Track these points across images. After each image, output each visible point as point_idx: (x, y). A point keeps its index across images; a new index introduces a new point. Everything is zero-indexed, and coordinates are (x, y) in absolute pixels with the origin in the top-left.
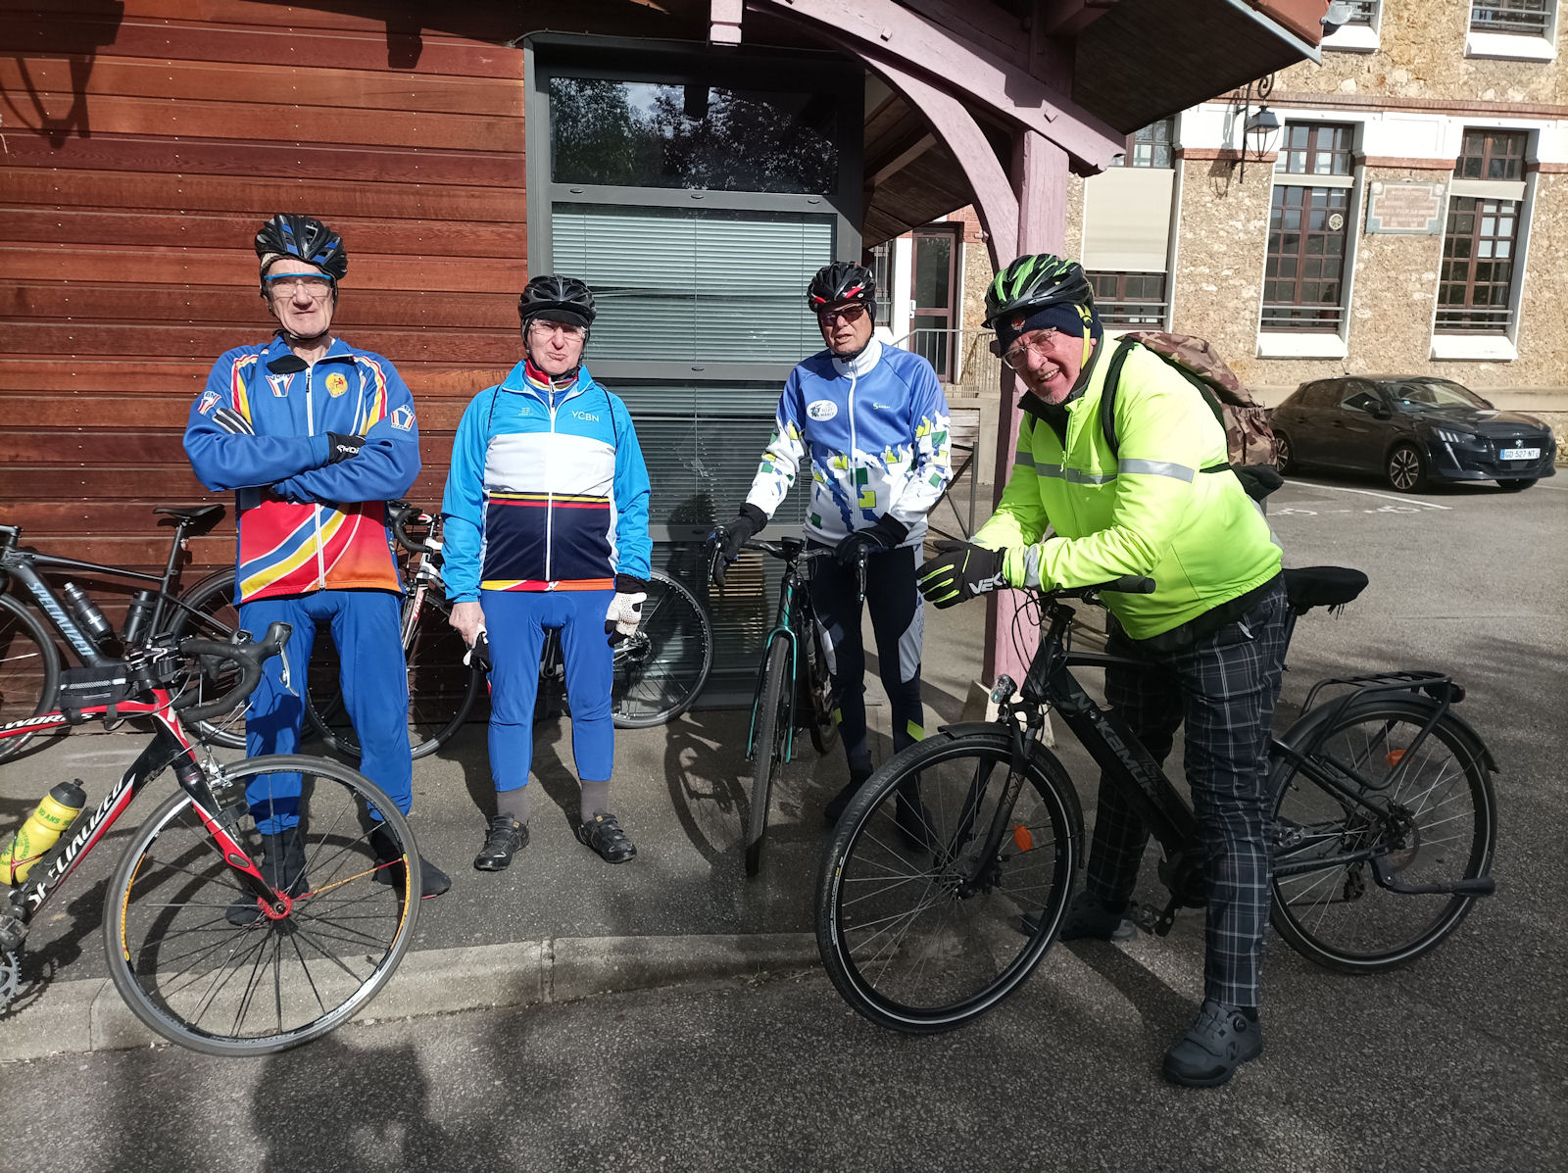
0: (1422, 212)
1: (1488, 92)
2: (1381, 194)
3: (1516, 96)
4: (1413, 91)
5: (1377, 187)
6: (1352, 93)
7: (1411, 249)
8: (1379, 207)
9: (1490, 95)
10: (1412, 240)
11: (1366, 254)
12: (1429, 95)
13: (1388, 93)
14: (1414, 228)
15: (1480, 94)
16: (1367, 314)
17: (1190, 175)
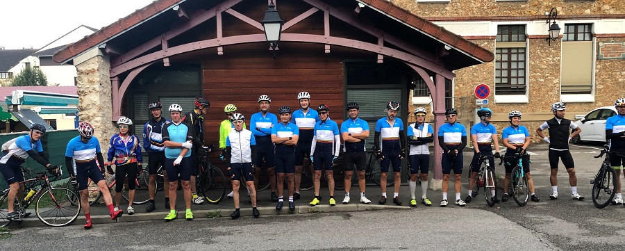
0: (619, 51)
2: (603, 46)
4: (612, 12)
5: (601, 44)
6: (589, 14)
7: (616, 64)
8: (602, 51)
10: (617, 61)
11: (599, 66)
12: (618, 13)
13: (602, 13)
14: (616, 57)
16: (602, 87)
17: (532, 44)
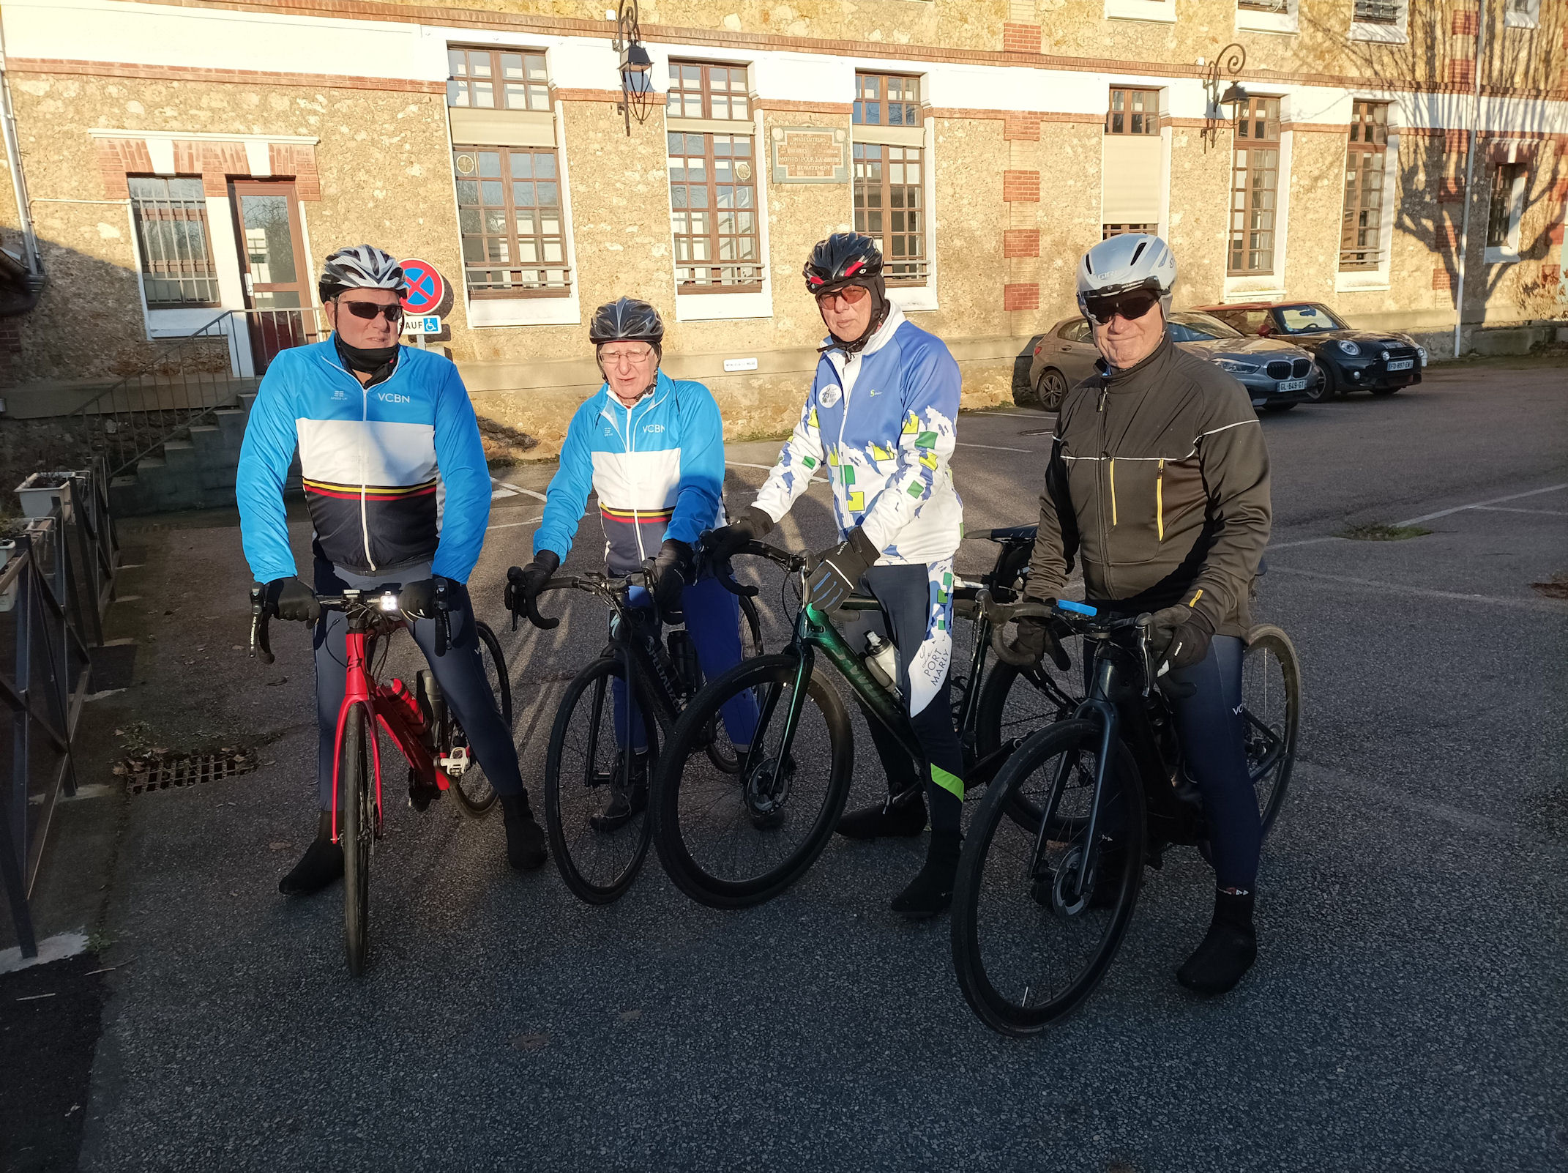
0: (829, 160)
1: (874, 33)
2: (783, 140)
3: (903, 38)
4: (799, 29)
5: (777, 133)
6: (738, 30)
7: (822, 200)
8: (782, 156)
9: (876, 36)
10: (822, 191)
11: (777, 206)
12: (817, 34)
13: (774, 32)
14: (821, 176)
15: (866, 34)
17: (571, 119)
